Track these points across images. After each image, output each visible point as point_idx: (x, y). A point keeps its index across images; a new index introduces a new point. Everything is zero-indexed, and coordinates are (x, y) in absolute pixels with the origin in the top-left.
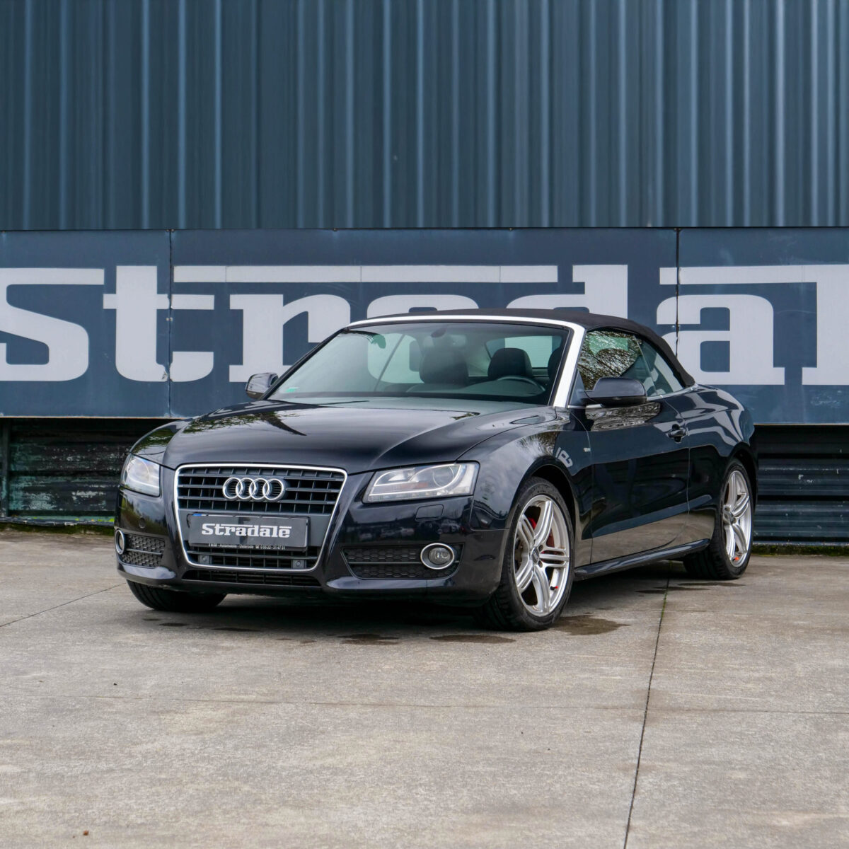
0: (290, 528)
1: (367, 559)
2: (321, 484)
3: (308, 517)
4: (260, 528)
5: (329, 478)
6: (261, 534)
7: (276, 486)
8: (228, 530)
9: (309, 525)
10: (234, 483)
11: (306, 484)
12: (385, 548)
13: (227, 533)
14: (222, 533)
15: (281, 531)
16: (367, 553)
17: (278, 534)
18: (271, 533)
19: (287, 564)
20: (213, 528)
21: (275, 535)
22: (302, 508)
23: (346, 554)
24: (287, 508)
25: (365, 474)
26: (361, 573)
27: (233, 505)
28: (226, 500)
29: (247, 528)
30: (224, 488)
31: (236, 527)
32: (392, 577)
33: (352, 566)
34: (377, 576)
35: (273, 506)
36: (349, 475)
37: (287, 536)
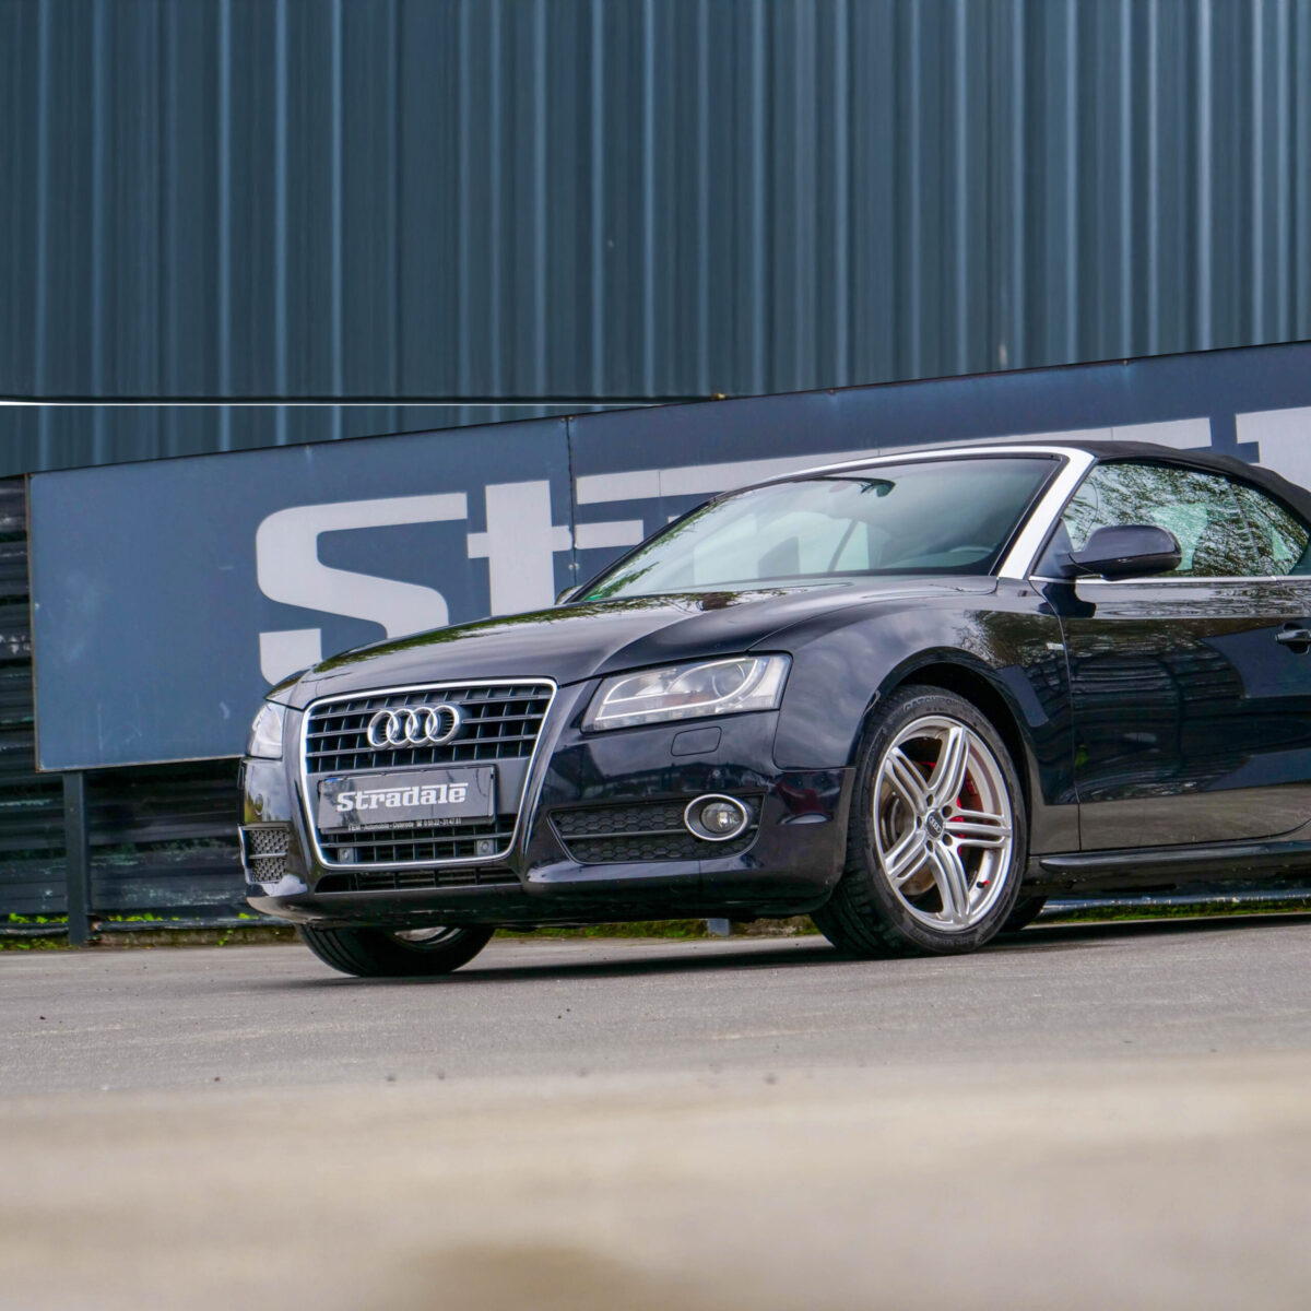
0: (466, 784)
1: (592, 829)
2: (517, 707)
3: (495, 765)
4: (421, 790)
5: (530, 696)
6: (423, 802)
7: (446, 717)
8: (374, 798)
9: (496, 777)
10: (384, 720)
11: (495, 709)
12: (623, 807)
13: (374, 805)
14: (365, 806)
15: (452, 792)
16: (593, 818)
17: (447, 797)
18: (438, 798)
19: (468, 849)
20: (352, 799)
21: (443, 800)
22: (487, 751)
23: (558, 823)
24: (465, 752)
25: (586, 683)
26: (585, 855)
27: (384, 757)
28: (372, 750)
29: (402, 793)
30: (370, 732)
31: (386, 793)
32: (640, 859)
33: (570, 843)
34: (613, 858)
35: (444, 753)
36: (558, 687)
37: (462, 800)
